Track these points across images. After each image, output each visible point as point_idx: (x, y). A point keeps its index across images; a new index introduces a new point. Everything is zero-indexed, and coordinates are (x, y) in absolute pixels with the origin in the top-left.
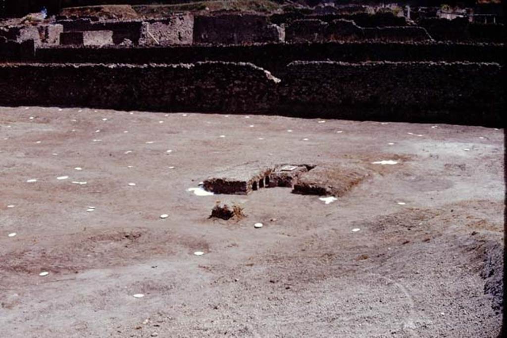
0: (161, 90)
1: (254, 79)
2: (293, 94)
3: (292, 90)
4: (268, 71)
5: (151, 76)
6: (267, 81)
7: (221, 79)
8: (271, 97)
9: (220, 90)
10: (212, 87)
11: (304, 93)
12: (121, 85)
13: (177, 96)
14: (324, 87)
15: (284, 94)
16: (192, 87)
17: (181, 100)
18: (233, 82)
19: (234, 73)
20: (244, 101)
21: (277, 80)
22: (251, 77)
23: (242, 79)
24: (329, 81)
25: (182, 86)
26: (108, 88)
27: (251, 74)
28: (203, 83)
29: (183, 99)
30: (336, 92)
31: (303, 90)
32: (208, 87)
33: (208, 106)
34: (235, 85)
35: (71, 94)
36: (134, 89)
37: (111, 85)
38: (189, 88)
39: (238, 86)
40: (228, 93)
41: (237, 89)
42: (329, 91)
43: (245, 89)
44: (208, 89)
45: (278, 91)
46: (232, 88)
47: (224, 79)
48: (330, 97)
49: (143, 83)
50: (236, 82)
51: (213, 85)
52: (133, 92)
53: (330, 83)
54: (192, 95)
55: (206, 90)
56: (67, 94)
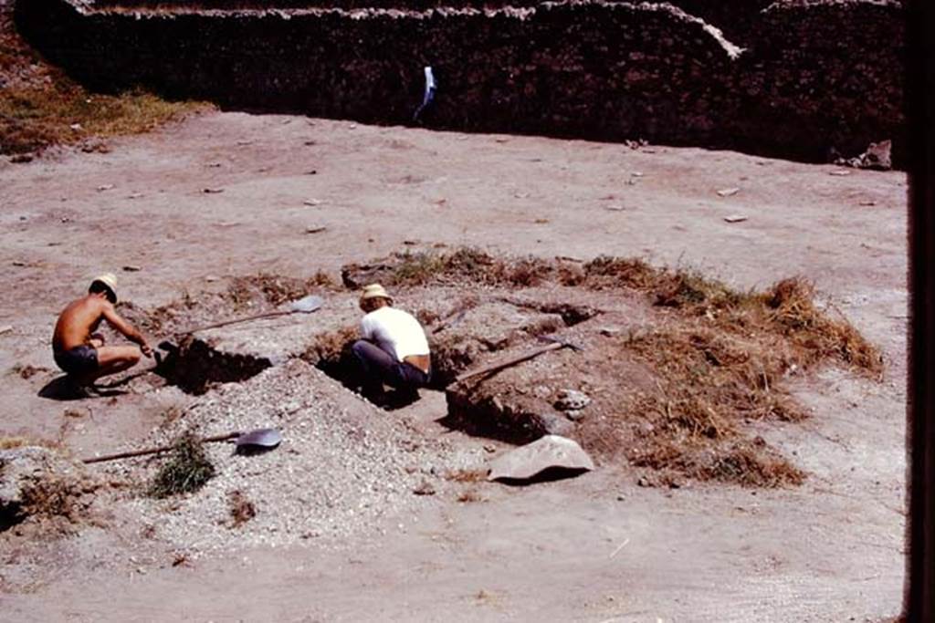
0: (460, 74)
1: (677, 47)
2: (775, 92)
3: (774, 81)
4: (716, 26)
5: (439, 40)
6: (709, 55)
7: (596, 47)
8: (717, 99)
9: (593, 78)
10: (575, 68)
11: (804, 89)
12: (375, 62)
13: (496, 92)
14: (859, 74)
15: (753, 92)
16: (528, 68)
17: (504, 101)
18: (626, 57)
19: (627, 31)
20: (650, 109)
21: (733, 51)
22: (670, 42)
23: (649, 49)
24: (874, 57)
25: (506, 66)
26: (350, 68)
27: (671, 36)
28: (554, 56)
29: (508, 99)
30: (890, 90)
31: (803, 81)
32: (567, 69)
33: (566, 119)
34: (630, 63)
35: (276, 81)
36: (402, 73)
37: (355, 61)
38: (523, 71)
39: (638, 66)
40: (614, 85)
41: (634, 76)
42: (872, 86)
43: (654, 76)
44: (566, 72)
45: (736, 82)
46: (623, 72)
47: (606, 49)
48: (874, 105)
49: (422, 56)
50: (633, 56)
51: (577, 62)
52: (401, 78)
53: (874, 64)
54: (530, 89)
55: (564, 76)
56: (268, 83)
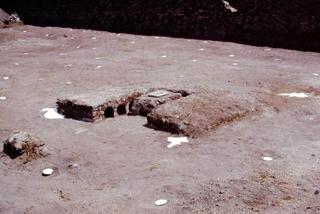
0: (143, 16)
1: (215, 8)
2: (246, 23)
3: (246, 20)
4: (227, 2)
5: (136, 4)
6: (225, 11)
7: (188, 8)
8: (228, 25)
9: (187, 18)
10: (181, 14)
11: (256, 22)
12: (115, 12)
13: (155, 22)
14: (274, 17)
15: (239, 23)
16: (166, 14)
17: (157, 25)
18: (198, 11)
19: (198, 3)
20: (206, 28)
21: (233, 10)
22: (212, 6)
23: (205, 9)
24: (278, 12)
25: (158, 13)
26: (106, 13)
27: (212, 4)
28: (174, 11)
29: (159, 24)
30: (284, 22)
31: (255, 20)
32: (178, 15)
33: (178, 31)
34: (199, 13)
35: (81, 17)
36: (124, 15)
37: (108, 11)
38: (164, 15)
39: (201, 14)
40: (194, 20)
41: (201, 17)
42: (278, 21)
43: (207, 18)
44: (178, 16)
45: (234, 19)
46: (197, 16)
47: (191, 8)
48: (278, 27)
49: (130, 10)
50: (200, 11)
51: (182, 13)
52: (124, 17)
53: (279, 14)
54: (166, 21)
55: (177, 17)
56: (79, 18)
